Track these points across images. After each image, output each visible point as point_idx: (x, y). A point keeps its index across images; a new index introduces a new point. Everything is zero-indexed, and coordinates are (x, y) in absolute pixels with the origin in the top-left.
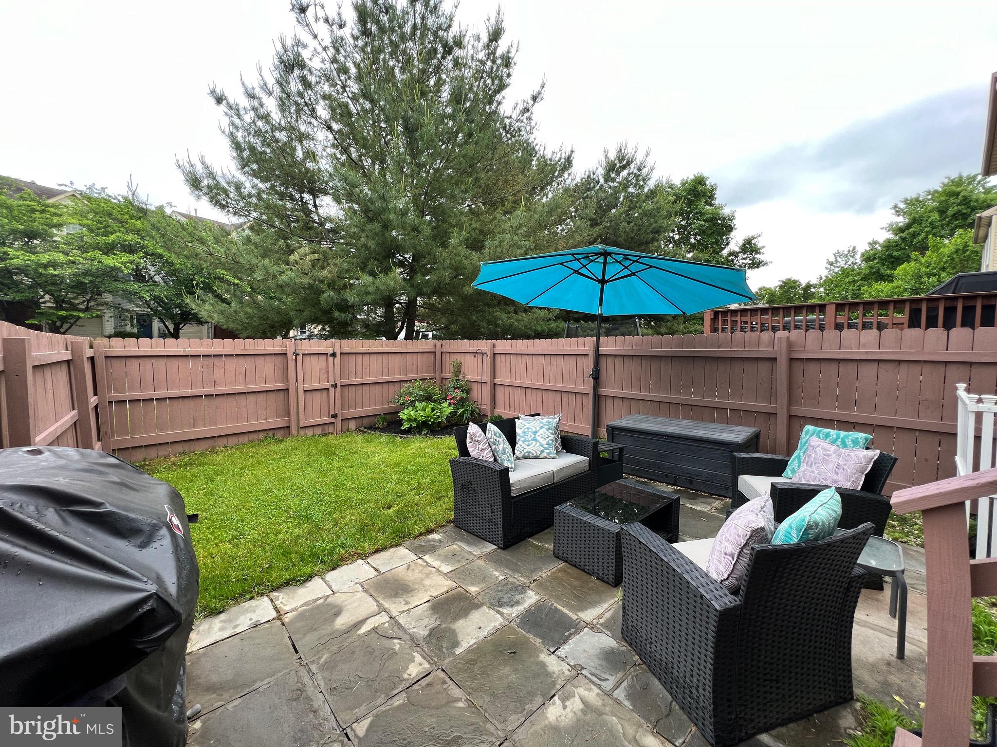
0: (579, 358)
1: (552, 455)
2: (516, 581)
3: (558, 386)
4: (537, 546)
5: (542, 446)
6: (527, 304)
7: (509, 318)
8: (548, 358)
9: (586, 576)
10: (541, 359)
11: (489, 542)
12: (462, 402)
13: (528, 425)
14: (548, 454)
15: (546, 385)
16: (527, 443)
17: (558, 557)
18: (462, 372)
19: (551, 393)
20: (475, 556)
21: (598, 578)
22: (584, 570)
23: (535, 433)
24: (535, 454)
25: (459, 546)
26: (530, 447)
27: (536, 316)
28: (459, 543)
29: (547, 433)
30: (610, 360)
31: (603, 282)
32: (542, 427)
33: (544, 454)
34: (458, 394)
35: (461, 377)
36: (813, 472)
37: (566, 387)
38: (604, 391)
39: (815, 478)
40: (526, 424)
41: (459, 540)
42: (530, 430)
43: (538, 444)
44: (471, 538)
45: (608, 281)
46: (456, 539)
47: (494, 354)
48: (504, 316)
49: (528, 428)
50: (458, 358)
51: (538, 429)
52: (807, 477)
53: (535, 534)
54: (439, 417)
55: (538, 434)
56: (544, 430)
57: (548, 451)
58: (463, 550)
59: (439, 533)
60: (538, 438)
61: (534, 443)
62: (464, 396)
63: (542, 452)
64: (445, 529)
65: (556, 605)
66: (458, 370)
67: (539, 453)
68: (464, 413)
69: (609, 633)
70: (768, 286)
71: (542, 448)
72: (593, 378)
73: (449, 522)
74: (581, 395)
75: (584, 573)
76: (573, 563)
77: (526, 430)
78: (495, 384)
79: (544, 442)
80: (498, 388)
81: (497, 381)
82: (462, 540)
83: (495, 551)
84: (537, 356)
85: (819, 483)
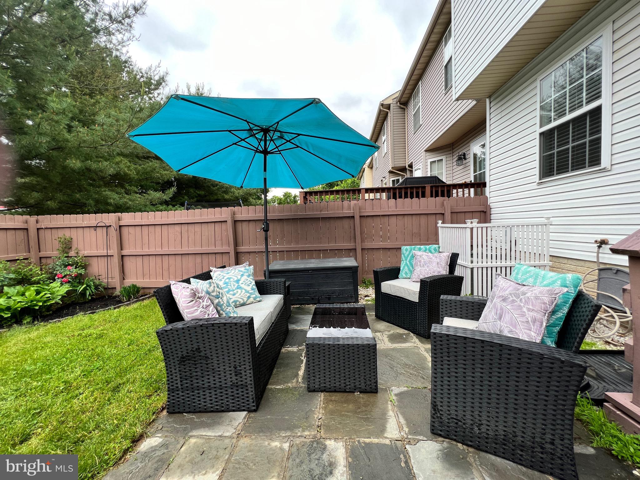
0: (217, 224)
1: (258, 299)
2: (303, 439)
3: (198, 249)
4: (282, 390)
5: (248, 292)
6: (179, 171)
7: (120, 198)
8: (185, 227)
9: (350, 396)
10: (177, 228)
11: (234, 411)
12: (79, 279)
13: (227, 276)
14: (255, 299)
15: (185, 250)
16: (231, 293)
17: (314, 391)
18: (73, 248)
19: (190, 256)
20: (231, 437)
21: (361, 392)
22: (345, 391)
23: (238, 281)
24: (242, 302)
25: (197, 437)
26: (237, 295)
27: (150, 198)
28: (195, 433)
29: (249, 279)
30: (245, 224)
31: (265, 152)
32: (242, 275)
33: (251, 300)
34: (74, 271)
35: (72, 253)
36: (426, 270)
37: (205, 249)
38: (242, 249)
39: (428, 273)
40: (225, 275)
41: (192, 429)
42: (232, 280)
43: (244, 291)
44: (205, 418)
45: (270, 153)
46: (185, 429)
47: (120, 226)
48: (116, 196)
49: (229, 278)
50: (67, 234)
51: (239, 277)
52: (423, 274)
53: (269, 379)
54: (49, 299)
55: (241, 282)
56: (245, 277)
57: (254, 296)
58: (209, 439)
59: (153, 435)
60: (243, 286)
61: (239, 291)
62: (82, 271)
63: (249, 297)
64: (158, 425)
65: (362, 440)
66: (67, 246)
67: (245, 299)
68: (85, 289)
69: (421, 438)
70: (277, 195)
71: (248, 295)
72: (264, 230)
73: (157, 413)
74: (221, 255)
75: (346, 394)
76: (333, 389)
77: (227, 281)
78: (122, 256)
79: (249, 289)
80: (127, 261)
81: (125, 252)
82: (196, 426)
83: (247, 418)
84: (173, 226)
85: (431, 275)
